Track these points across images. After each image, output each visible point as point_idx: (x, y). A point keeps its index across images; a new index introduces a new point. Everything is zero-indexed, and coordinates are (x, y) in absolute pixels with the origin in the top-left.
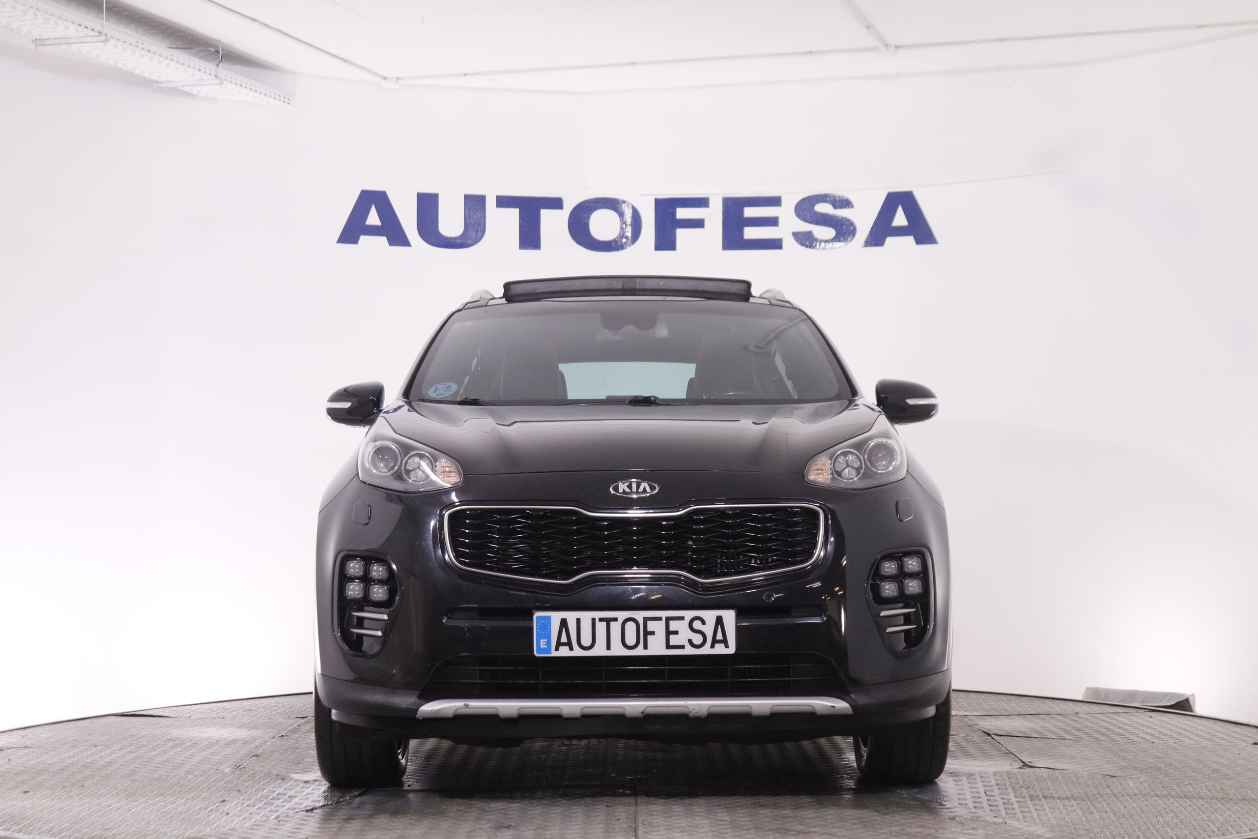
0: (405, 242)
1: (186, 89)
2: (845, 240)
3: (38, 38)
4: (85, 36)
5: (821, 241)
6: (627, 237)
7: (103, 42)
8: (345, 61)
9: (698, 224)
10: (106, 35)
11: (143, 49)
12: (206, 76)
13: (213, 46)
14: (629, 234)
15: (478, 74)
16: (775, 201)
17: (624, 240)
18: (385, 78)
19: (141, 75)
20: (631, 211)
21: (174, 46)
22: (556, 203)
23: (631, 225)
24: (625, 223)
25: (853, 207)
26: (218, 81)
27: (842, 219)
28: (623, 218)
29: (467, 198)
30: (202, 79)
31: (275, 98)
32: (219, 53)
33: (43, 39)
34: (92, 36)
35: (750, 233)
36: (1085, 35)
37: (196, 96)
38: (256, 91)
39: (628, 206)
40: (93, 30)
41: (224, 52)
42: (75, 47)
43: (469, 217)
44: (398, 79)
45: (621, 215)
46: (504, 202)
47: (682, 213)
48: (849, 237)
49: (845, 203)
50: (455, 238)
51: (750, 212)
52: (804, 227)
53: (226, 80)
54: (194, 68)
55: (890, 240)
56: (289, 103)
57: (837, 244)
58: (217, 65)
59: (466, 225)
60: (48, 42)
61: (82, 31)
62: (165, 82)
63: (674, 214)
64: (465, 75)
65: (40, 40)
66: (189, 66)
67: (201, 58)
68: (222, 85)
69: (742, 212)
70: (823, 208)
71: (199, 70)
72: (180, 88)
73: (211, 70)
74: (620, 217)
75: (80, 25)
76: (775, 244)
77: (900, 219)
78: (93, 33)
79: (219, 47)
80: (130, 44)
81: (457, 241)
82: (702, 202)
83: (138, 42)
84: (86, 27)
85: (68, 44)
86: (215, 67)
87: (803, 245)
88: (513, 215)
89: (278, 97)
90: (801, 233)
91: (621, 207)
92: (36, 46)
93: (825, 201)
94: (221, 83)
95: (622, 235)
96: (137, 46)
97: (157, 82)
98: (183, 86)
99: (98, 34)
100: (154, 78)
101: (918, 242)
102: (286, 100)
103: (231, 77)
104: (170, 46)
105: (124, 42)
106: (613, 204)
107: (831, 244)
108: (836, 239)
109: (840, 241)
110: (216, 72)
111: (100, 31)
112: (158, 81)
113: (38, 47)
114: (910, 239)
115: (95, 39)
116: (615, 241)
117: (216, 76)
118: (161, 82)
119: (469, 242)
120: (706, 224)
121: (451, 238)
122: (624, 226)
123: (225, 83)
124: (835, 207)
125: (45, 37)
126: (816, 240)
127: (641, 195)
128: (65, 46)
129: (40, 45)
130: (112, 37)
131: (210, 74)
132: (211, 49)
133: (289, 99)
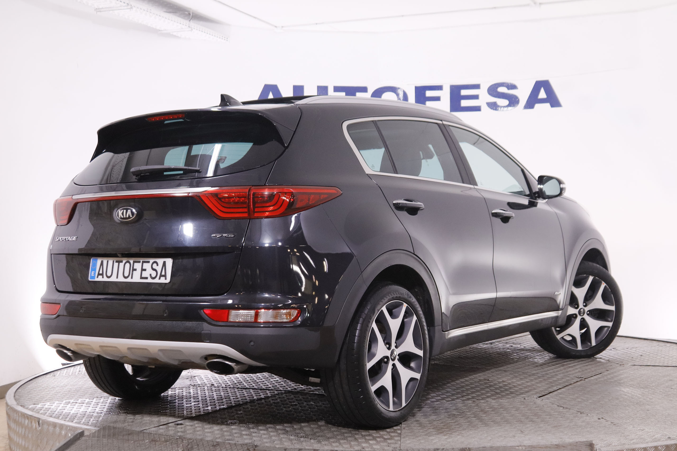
1: (175, 34)
2: (514, 106)
3: (97, 8)
4: (120, 6)
5: (501, 107)
7: (129, 9)
8: (255, 18)
9: (437, 99)
10: (131, 5)
11: (150, 12)
12: (184, 27)
13: (188, 11)
15: (323, 23)
16: (477, 87)
18: (276, 27)
19: (151, 26)
20: (403, 93)
21: (168, 11)
22: (364, 90)
23: (403, 99)
24: (399, 99)
25: (517, 89)
26: (190, 29)
27: (512, 95)
29: (319, 87)
30: (182, 28)
32: (190, 14)
33: (100, 8)
34: (124, 6)
35: (464, 103)
37: (180, 37)
38: (210, 34)
39: (401, 90)
40: (124, 3)
41: (193, 15)
42: (116, 12)
44: (282, 27)
45: (398, 95)
46: (337, 89)
47: (429, 94)
48: (516, 104)
49: (513, 87)
51: (464, 92)
52: (493, 99)
53: (194, 28)
54: (178, 22)
55: (537, 106)
56: (227, 40)
57: (510, 108)
58: (190, 21)
60: (102, 10)
61: (119, 4)
62: (164, 30)
63: (425, 94)
64: (317, 24)
65: (98, 9)
66: (175, 21)
67: (182, 18)
69: (460, 93)
70: (502, 90)
71: (180, 23)
72: (171, 33)
73: (186, 23)
74: (397, 96)
76: (477, 109)
77: (542, 94)
79: (190, 12)
80: (144, 10)
82: (439, 88)
83: (148, 9)
84: (121, 2)
86: (188, 22)
87: (492, 109)
89: (221, 37)
90: (491, 103)
91: (398, 91)
93: (503, 86)
94: (192, 30)
96: (147, 11)
97: (160, 30)
99: (127, 5)
100: (158, 28)
101: (552, 106)
102: (226, 39)
103: (197, 27)
104: (165, 11)
105: (141, 9)
106: (393, 89)
107: (506, 109)
108: (509, 105)
109: (511, 106)
110: (189, 24)
111: (128, 3)
114: (548, 105)
115: (126, 8)
117: (189, 27)
118: (162, 30)
120: (441, 99)
123: (194, 30)
124: (508, 89)
125: (101, 7)
126: (499, 106)
127: (408, 85)
128: (111, 12)
129: (98, 12)
130: (134, 7)
131: (186, 25)
132: (187, 13)
133: (227, 38)
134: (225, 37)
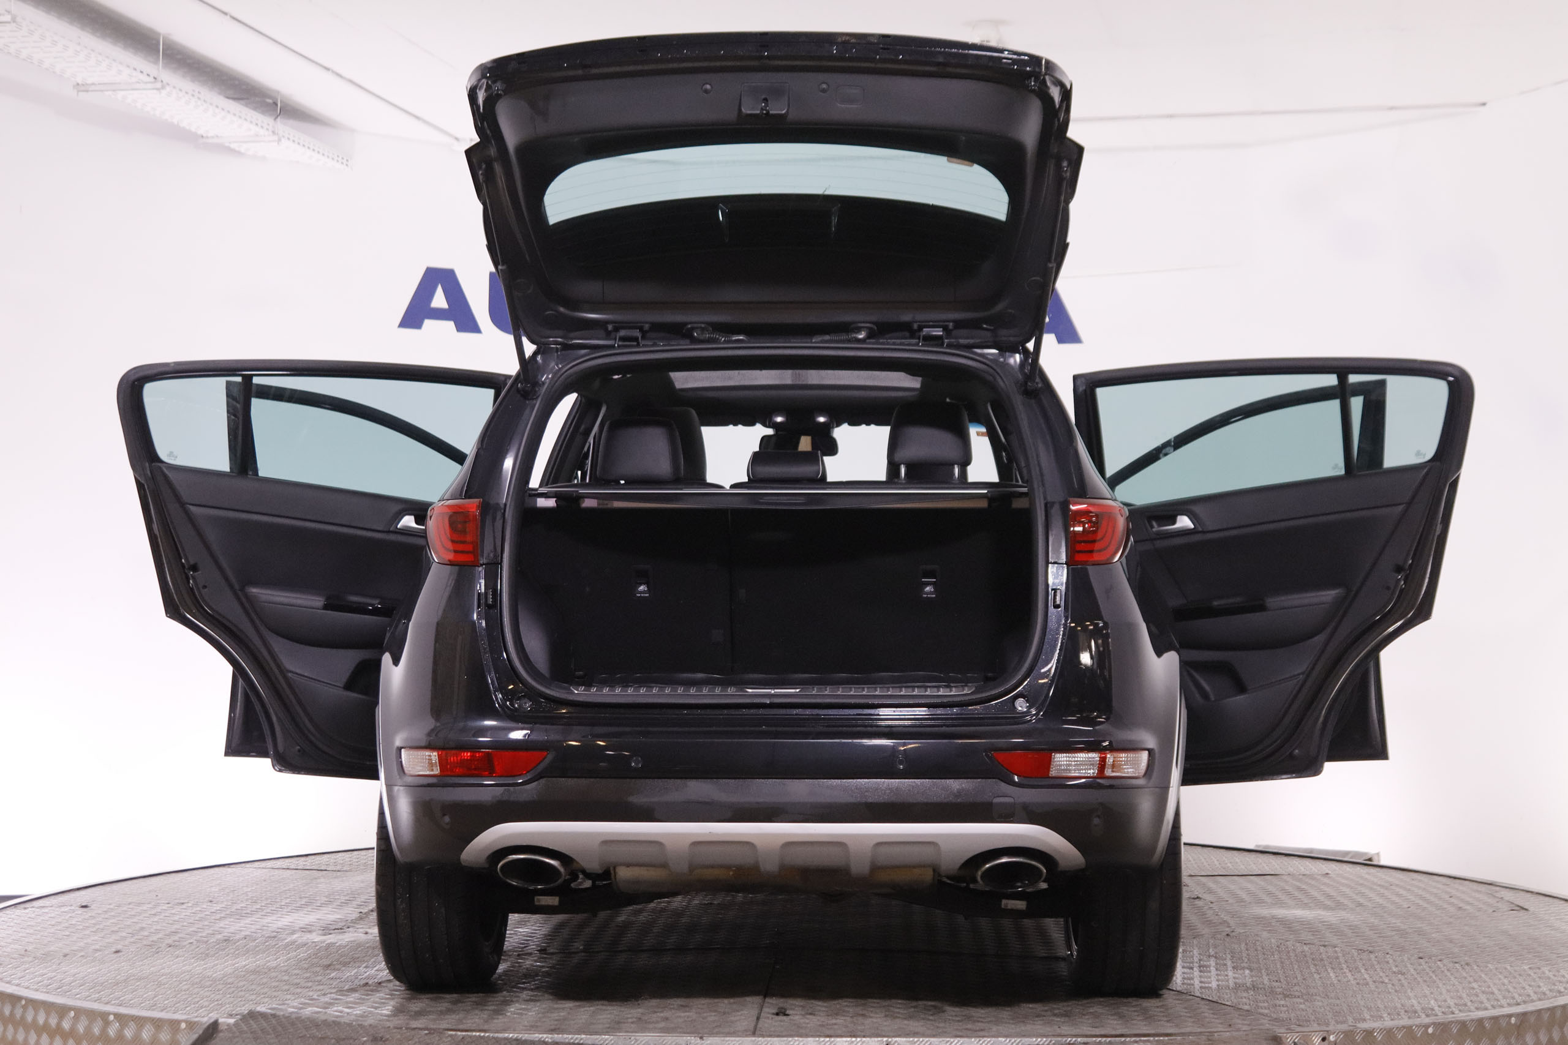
1: (233, 146)
3: (81, 83)
4: (139, 83)
7: (159, 90)
10: (161, 81)
11: (199, 99)
12: (262, 132)
13: (270, 97)
18: (457, 139)
19: (188, 128)
26: (275, 138)
30: (257, 135)
32: (277, 105)
33: (87, 84)
34: (146, 83)
36: (1264, 113)
37: (244, 154)
38: (314, 150)
40: (148, 75)
41: (284, 106)
42: (120, 94)
53: (284, 137)
54: (251, 123)
56: (347, 165)
58: (275, 119)
60: (93, 88)
61: (136, 76)
62: (213, 137)
65: (83, 85)
66: (245, 120)
67: (259, 112)
68: (280, 143)
72: (227, 145)
73: (269, 125)
75: (135, 69)
78: (149, 79)
79: (277, 100)
84: (142, 72)
85: (114, 91)
86: (273, 121)
89: (336, 158)
92: (79, 91)
94: (279, 140)
96: (193, 95)
97: (202, 137)
98: (230, 142)
99: (154, 80)
100: (201, 132)
102: (344, 161)
103: (289, 134)
110: (274, 127)
111: (155, 76)
113: (80, 93)
115: (149, 86)
117: (273, 132)
118: (207, 137)
125: (90, 81)
128: (109, 93)
129: (82, 91)
130: (168, 84)
131: (267, 129)
132: (269, 100)
133: (347, 160)
134: (343, 158)
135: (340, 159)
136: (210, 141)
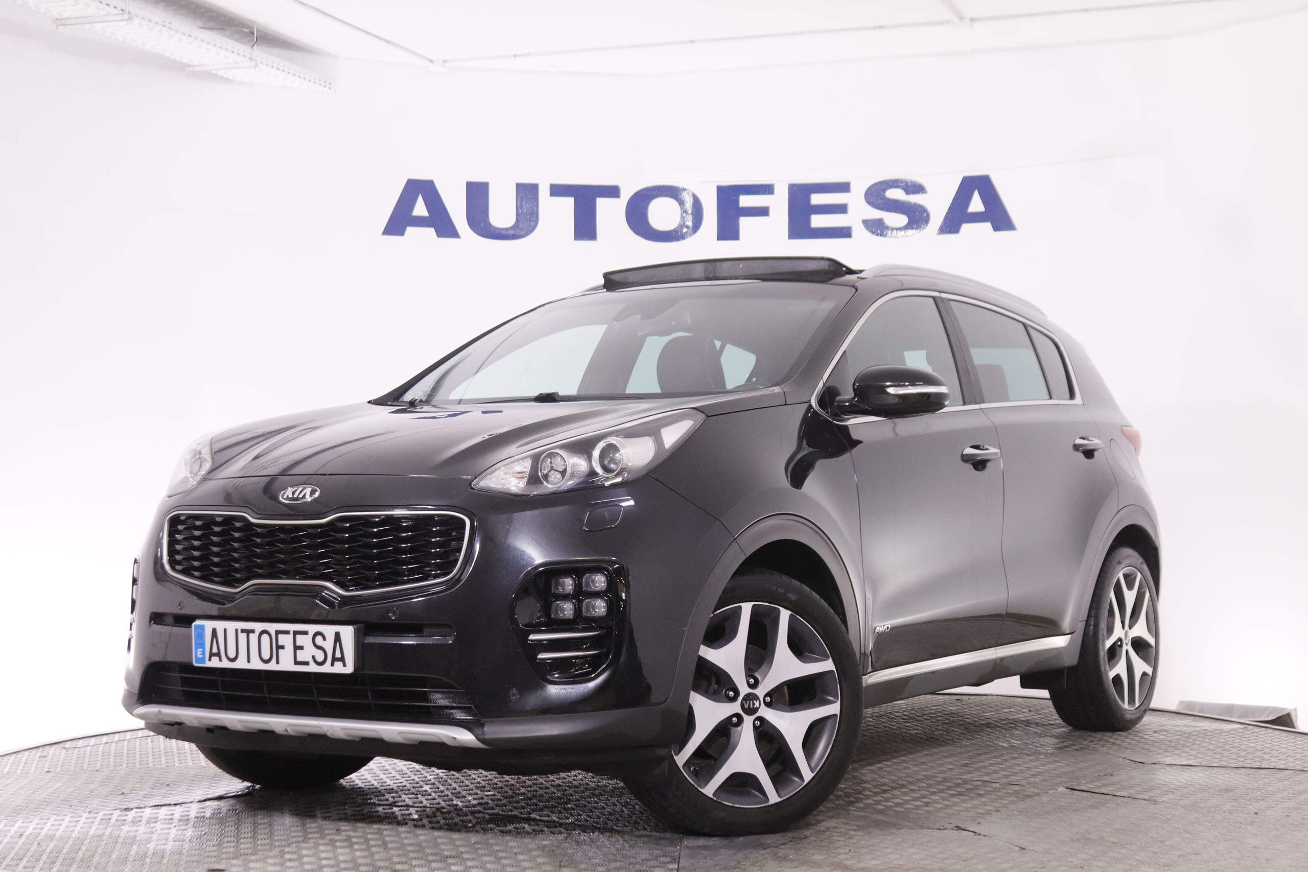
0: (454, 234)
1: (220, 73)
2: (918, 228)
3: (58, 18)
4: (107, 15)
5: (893, 229)
6: (687, 227)
7: (125, 20)
8: (388, 42)
9: (763, 212)
10: (129, 13)
11: (170, 29)
12: (240, 59)
13: (248, 27)
14: (690, 223)
15: (529, 54)
16: (844, 187)
17: (685, 230)
18: (431, 61)
19: (171, 57)
20: (692, 199)
21: (206, 26)
22: (612, 192)
23: (692, 213)
24: (685, 212)
25: (926, 192)
26: (253, 64)
27: (915, 205)
28: (683, 206)
29: (520, 187)
30: (236, 62)
31: (315, 83)
32: (253, 34)
33: (64, 19)
34: (115, 15)
35: (818, 221)
37: (233, 80)
38: (294, 75)
39: (688, 193)
40: (115, 7)
41: (259, 34)
42: (98, 27)
43: (521, 207)
44: (445, 61)
45: (681, 203)
46: (557, 190)
47: (746, 201)
48: (922, 223)
49: (917, 189)
50: (507, 229)
51: (817, 199)
52: (875, 214)
53: (261, 63)
54: (227, 50)
55: (965, 227)
56: (330, 88)
57: (910, 232)
58: (252, 47)
59: (518, 215)
60: (69, 22)
61: (103, 9)
62: (198, 66)
63: (737, 202)
64: (515, 56)
65: (61, 19)
66: (221, 48)
67: (236, 40)
68: (257, 68)
69: (809, 200)
70: (895, 194)
71: (233, 52)
72: (214, 72)
73: (245, 52)
74: (680, 205)
76: (844, 233)
77: (976, 205)
78: (116, 11)
79: (253, 28)
80: (157, 23)
81: (509, 232)
82: (767, 189)
83: (165, 22)
84: (108, 5)
85: (90, 23)
86: (250, 48)
87: (873, 233)
88: (568, 203)
89: (318, 82)
90: (871, 220)
91: (681, 195)
92: (57, 26)
93: (897, 187)
94: (256, 66)
95: (682, 226)
96: (164, 26)
97: (190, 66)
98: (216, 70)
99: (121, 12)
100: (185, 61)
101: (996, 228)
102: (327, 85)
103: (267, 60)
104: (201, 26)
105: (150, 21)
106: (672, 192)
107: (902, 233)
108: (909, 226)
109: (912, 229)
110: (250, 54)
111: (123, 9)
112: (190, 64)
113: (59, 27)
114: (988, 225)
115: (118, 18)
116: (675, 231)
117: (251, 59)
118: (193, 66)
119: (523, 233)
120: (771, 212)
121: (502, 229)
122: (685, 215)
123: (260, 65)
124: (907, 193)
125: (65, 15)
126: (887, 228)
127: (702, 182)
128: (87, 26)
129: (60, 25)
130: (136, 16)
131: (244, 56)
132: (246, 30)
133: (330, 84)
134: (325, 82)
135: (322, 83)
136: (196, 69)
